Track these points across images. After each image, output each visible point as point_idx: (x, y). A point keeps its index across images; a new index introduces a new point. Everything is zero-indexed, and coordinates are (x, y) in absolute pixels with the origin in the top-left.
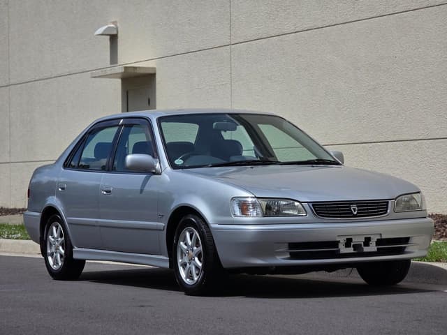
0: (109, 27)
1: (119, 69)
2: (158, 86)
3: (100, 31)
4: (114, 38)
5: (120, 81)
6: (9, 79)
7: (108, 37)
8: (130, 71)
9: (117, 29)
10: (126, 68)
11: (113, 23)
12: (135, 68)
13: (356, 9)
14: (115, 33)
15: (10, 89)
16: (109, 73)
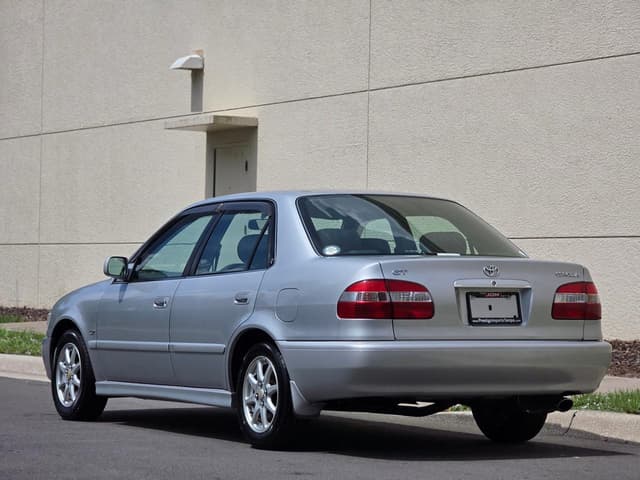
0: (191, 59)
1: (206, 119)
2: (260, 144)
3: (180, 62)
4: (197, 74)
5: (205, 134)
6: (42, 126)
7: (190, 72)
8: (221, 121)
9: (203, 60)
10: (216, 117)
11: (198, 52)
12: (229, 118)
13: (554, 48)
14: (199, 66)
15: (41, 140)
16: (191, 123)
